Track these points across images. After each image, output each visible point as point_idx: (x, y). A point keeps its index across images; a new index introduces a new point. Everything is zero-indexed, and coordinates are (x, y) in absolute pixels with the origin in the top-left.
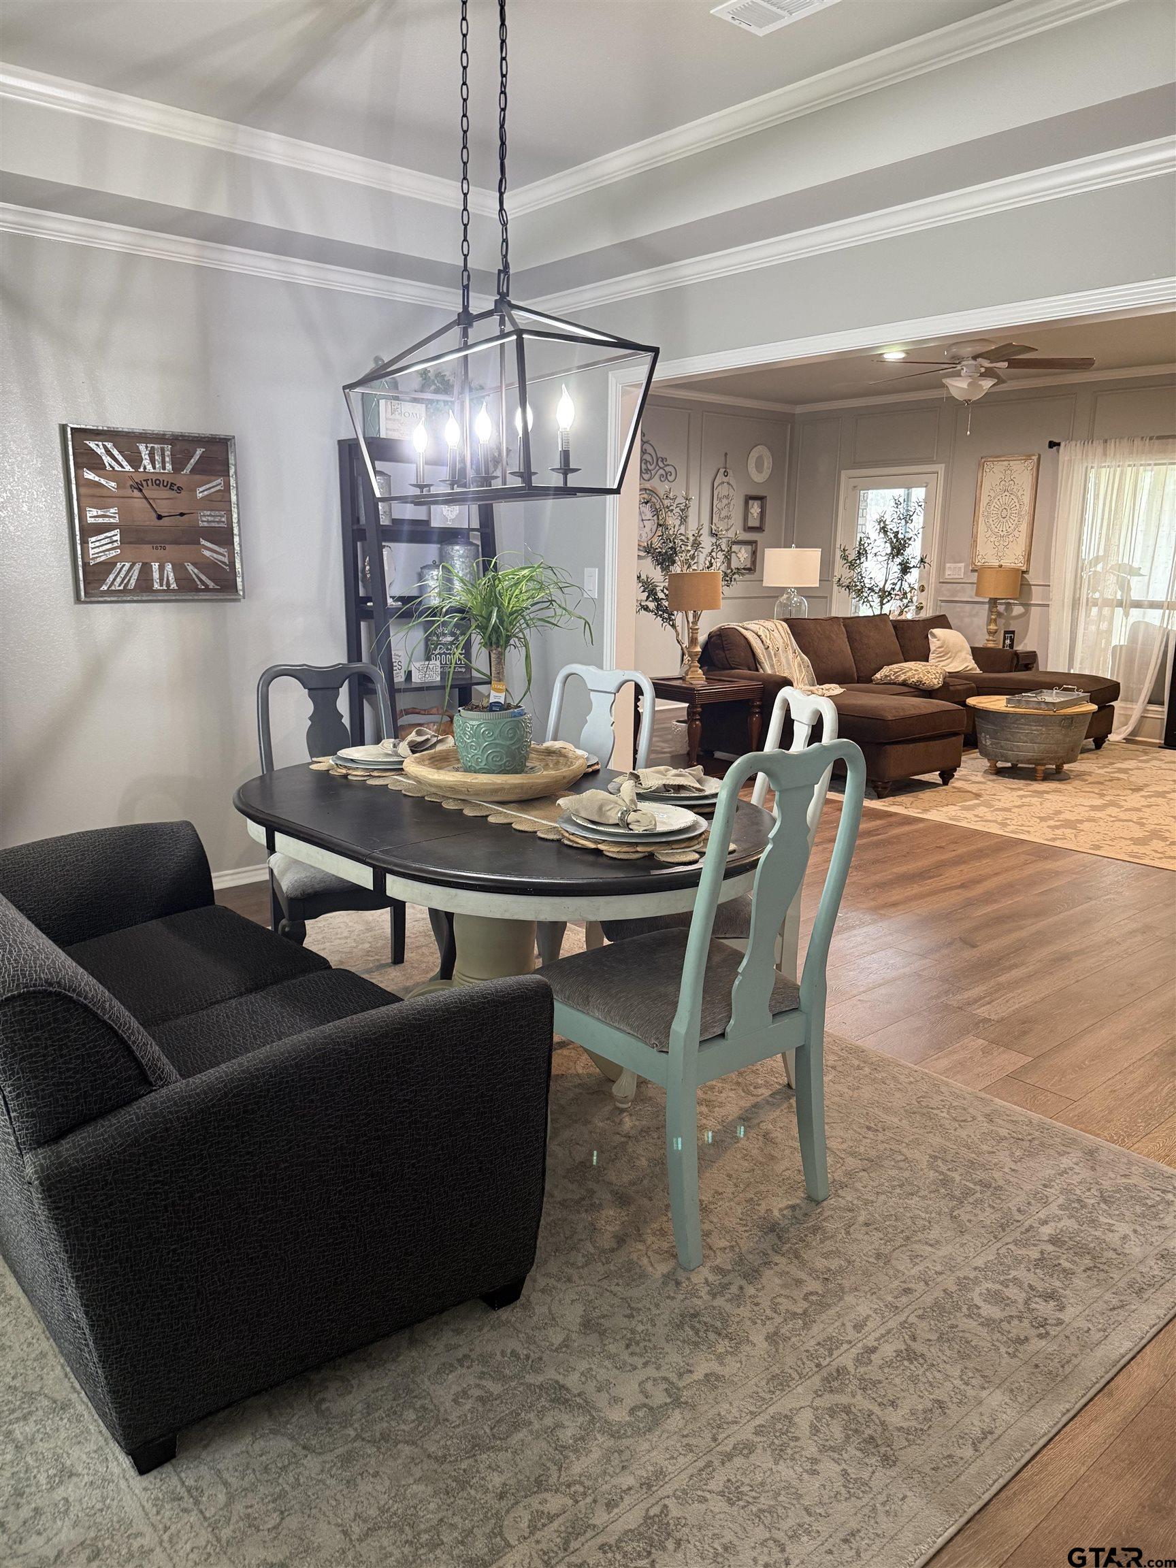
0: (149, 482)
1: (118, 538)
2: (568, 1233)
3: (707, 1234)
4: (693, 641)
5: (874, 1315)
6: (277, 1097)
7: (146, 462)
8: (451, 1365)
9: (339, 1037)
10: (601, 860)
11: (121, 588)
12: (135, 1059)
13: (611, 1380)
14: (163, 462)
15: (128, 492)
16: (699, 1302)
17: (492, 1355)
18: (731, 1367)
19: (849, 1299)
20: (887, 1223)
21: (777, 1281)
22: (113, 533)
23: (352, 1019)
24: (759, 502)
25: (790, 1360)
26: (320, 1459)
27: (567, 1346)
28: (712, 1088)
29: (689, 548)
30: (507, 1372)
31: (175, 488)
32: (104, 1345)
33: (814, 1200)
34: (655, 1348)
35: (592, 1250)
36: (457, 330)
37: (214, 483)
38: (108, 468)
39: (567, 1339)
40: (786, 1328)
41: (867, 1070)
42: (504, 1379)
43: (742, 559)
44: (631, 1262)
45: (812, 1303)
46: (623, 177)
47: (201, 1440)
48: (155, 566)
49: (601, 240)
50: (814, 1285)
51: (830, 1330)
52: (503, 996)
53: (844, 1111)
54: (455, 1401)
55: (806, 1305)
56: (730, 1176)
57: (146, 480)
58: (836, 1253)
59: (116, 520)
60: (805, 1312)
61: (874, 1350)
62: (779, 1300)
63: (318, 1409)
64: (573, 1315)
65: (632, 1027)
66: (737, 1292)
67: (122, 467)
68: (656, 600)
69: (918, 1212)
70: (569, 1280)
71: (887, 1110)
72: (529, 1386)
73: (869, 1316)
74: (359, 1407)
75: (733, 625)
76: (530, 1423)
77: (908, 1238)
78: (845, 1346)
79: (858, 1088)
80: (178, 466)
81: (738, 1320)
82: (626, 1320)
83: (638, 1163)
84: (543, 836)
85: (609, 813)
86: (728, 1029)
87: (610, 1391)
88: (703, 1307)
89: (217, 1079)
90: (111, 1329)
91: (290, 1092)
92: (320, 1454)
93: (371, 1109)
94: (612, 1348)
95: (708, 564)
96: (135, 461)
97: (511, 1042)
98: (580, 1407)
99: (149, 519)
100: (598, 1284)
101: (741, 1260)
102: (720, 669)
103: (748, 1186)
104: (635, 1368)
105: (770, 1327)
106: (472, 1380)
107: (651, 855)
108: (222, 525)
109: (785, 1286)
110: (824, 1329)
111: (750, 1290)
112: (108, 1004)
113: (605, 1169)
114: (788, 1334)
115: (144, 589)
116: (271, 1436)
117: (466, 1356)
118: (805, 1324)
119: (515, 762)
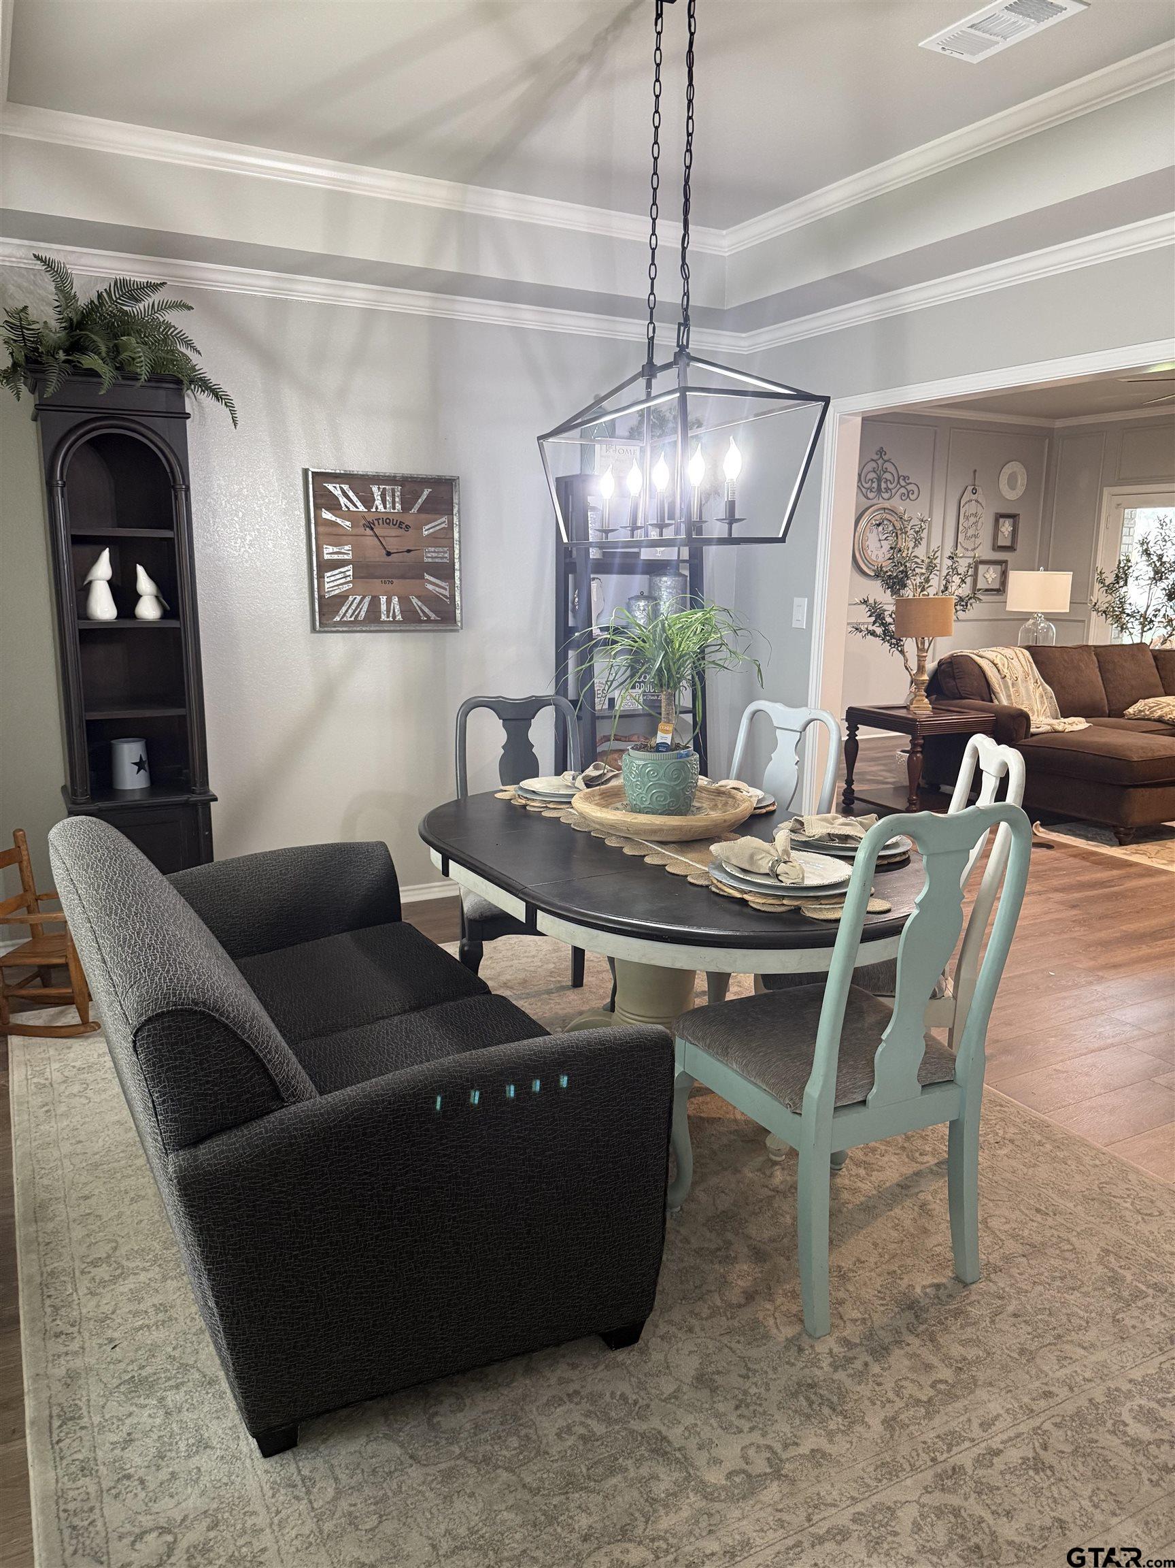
0: (381, 521)
1: (350, 573)
2: (698, 1283)
3: (841, 1302)
4: (921, 669)
5: (1005, 1415)
6: (394, 1123)
7: (378, 502)
8: (561, 1399)
9: (456, 1072)
10: (746, 910)
11: (352, 619)
12: (269, 1076)
13: (714, 1439)
14: (394, 503)
15: (361, 530)
16: (818, 1372)
17: (601, 1396)
18: (839, 1447)
19: (981, 1393)
20: (1039, 1317)
21: (907, 1362)
22: (346, 568)
23: (471, 1055)
24: (1011, 520)
25: (904, 1449)
26: (425, 1470)
27: (676, 1398)
28: (874, 1150)
29: (924, 571)
30: (613, 1414)
31: (404, 526)
32: (232, 1335)
33: (962, 1282)
34: (765, 1413)
35: (718, 1302)
36: (642, 382)
37: (439, 522)
38: (344, 508)
39: (678, 1390)
40: (906, 1414)
41: (1048, 1147)
42: (609, 1421)
43: (990, 580)
44: (756, 1321)
45: (939, 1392)
46: (841, 209)
47: (322, 1434)
48: (383, 599)
49: (818, 273)
50: (946, 1373)
51: (954, 1424)
52: (621, 1045)
53: (1014, 1189)
54: (558, 1435)
55: (932, 1392)
56: (875, 1245)
57: (378, 520)
58: (977, 1342)
59: (349, 557)
60: (930, 1400)
61: (998, 1453)
62: (903, 1383)
63: (429, 1420)
64: (688, 1366)
65: (767, 1084)
66: (860, 1368)
67: (357, 507)
68: (884, 625)
69: (1076, 1309)
70: (691, 1330)
71: (1062, 1193)
72: (632, 1432)
73: (999, 1415)
74: (468, 1426)
75: (966, 652)
76: (627, 1470)
77: (1059, 1337)
78: (967, 1444)
79: (1035, 1166)
80: (407, 506)
81: (856, 1398)
82: (740, 1380)
83: (781, 1220)
84: (692, 881)
85: (760, 862)
86: (870, 1097)
87: (712, 1451)
88: (822, 1378)
89: (340, 1101)
90: (238, 1321)
91: (406, 1120)
92: (425, 1465)
93: (485, 1142)
94: (721, 1407)
95: (942, 588)
96: (368, 501)
97: (628, 1091)
98: (678, 1461)
99: (377, 555)
100: (718, 1338)
101: (870, 1335)
102: (949, 698)
103: (893, 1258)
104: (741, 1431)
105: (889, 1411)
106: (577, 1416)
107: (797, 910)
108: (445, 560)
109: (912, 1369)
110: (947, 1421)
111: (876, 1369)
112: (248, 1024)
113: (747, 1222)
114: (907, 1421)
115: (372, 620)
116: (384, 1441)
117: (576, 1392)
118: (928, 1413)
119: (680, 803)
